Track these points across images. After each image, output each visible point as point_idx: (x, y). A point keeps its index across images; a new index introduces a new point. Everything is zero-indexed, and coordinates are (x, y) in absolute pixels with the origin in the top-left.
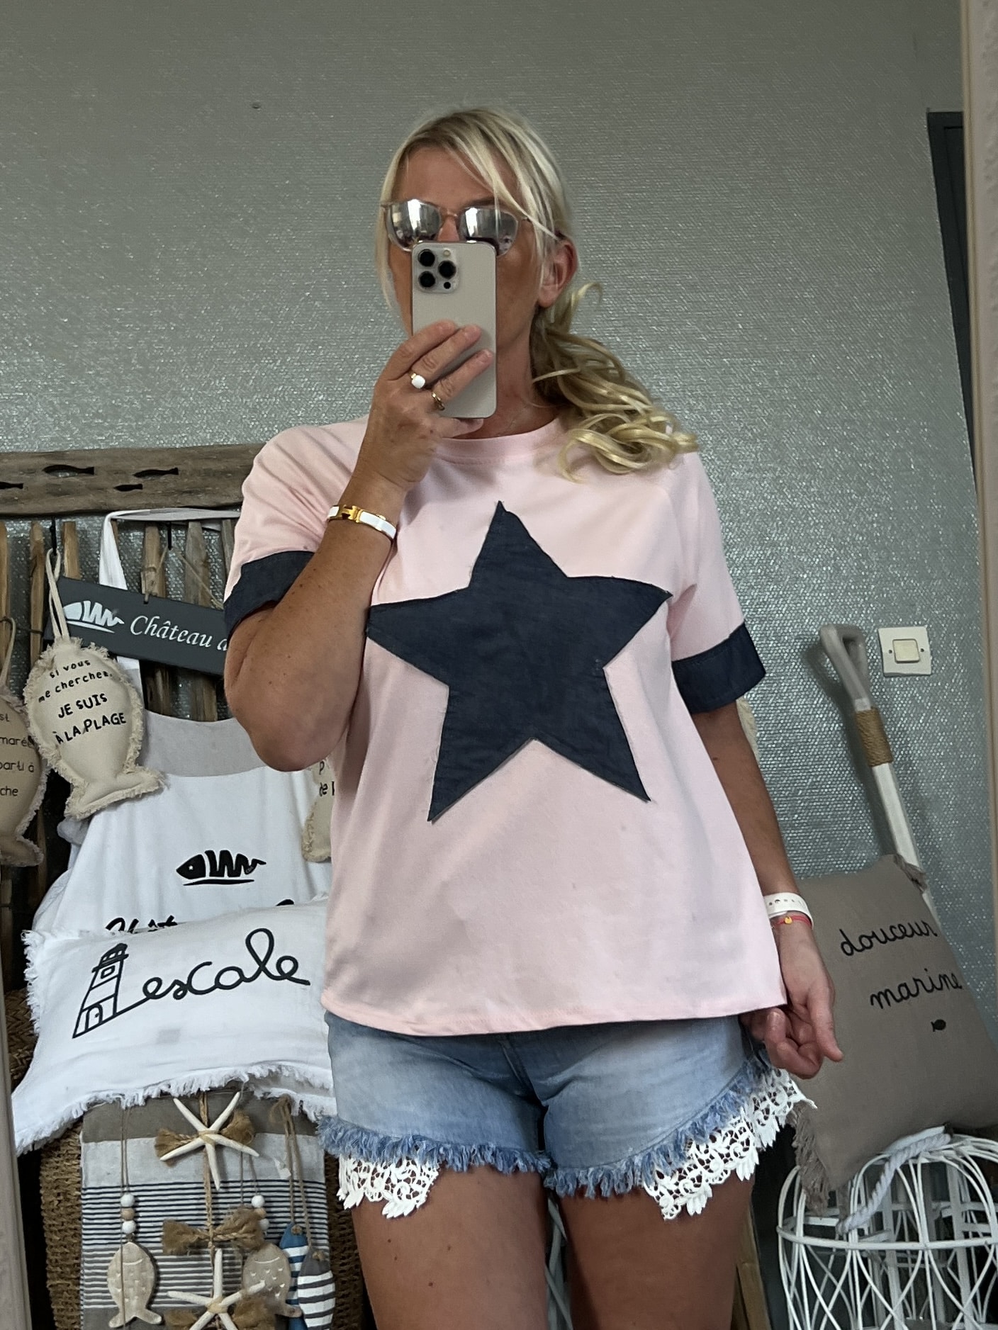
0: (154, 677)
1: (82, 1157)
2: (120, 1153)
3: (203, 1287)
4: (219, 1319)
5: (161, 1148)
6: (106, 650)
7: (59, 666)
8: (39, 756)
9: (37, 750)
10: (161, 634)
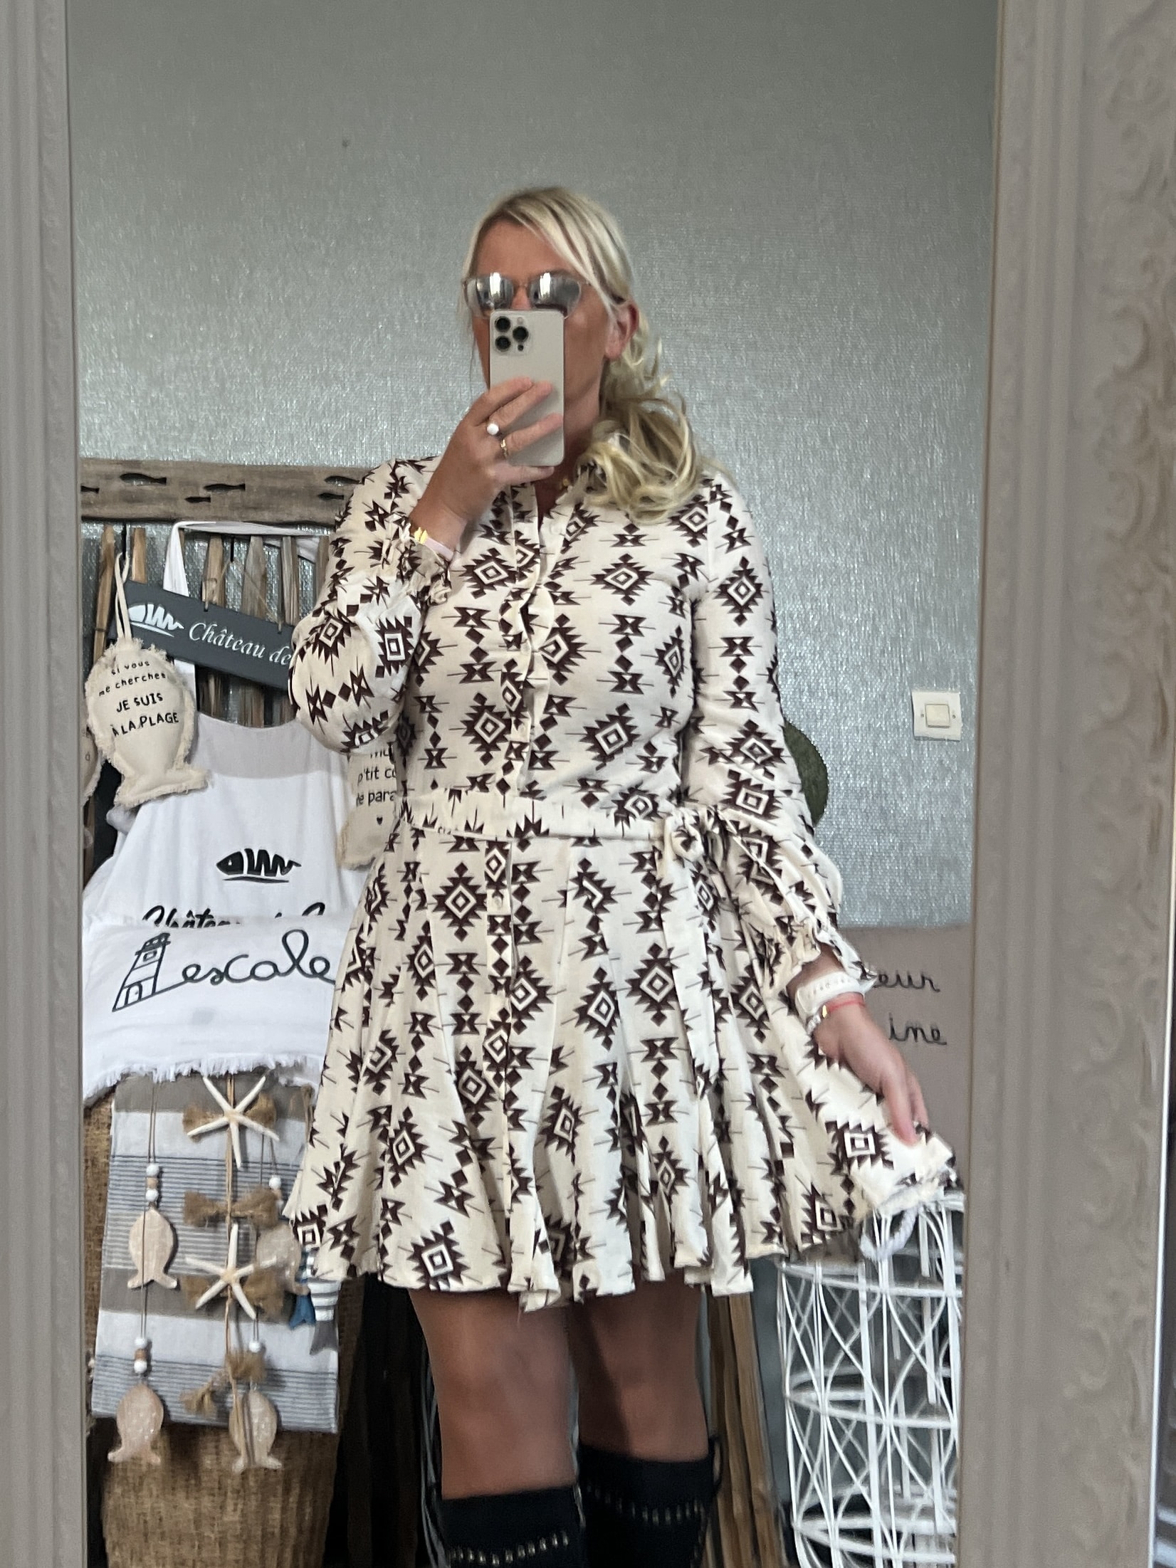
0: (207, 682)
1: (112, 1127)
2: (148, 1126)
3: (217, 1255)
4: (231, 1289)
5: (189, 1123)
6: (165, 653)
7: (121, 663)
8: (95, 748)
9: (94, 740)
10: (217, 641)
